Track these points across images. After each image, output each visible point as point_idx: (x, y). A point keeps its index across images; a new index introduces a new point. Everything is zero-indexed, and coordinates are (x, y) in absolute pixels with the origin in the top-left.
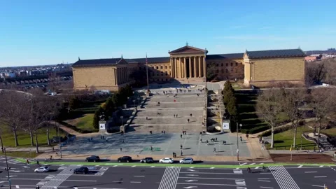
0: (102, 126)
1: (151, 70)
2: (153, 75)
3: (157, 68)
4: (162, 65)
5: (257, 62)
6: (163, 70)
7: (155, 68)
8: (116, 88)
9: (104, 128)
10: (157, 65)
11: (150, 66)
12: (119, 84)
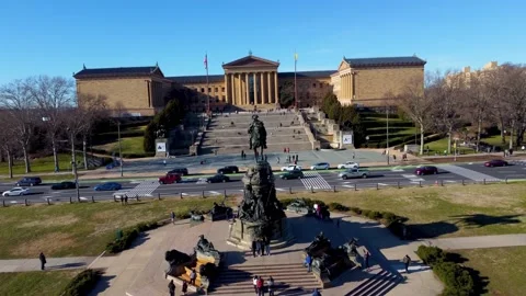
1: (194, 93)
2: (196, 102)
3: (203, 90)
5: (362, 73)
6: (212, 94)
7: (199, 90)
8: (150, 112)
9: (164, 150)
10: (203, 86)
12: (154, 106)
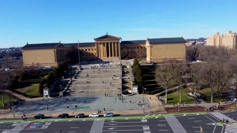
0: (46, 92)
1: (82, 52)
2: (83, 55)
3: (86, 50)
4: (89, 48)
5: (155, 46)
6: (90, 52)
7: (84, 50)
8: (56, 65)
9: (47, 94)
10: (86, 48)
11: (80, 48)
12: (58, 62)
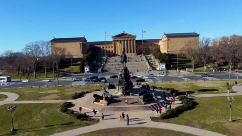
0: (87, 69)
4: (107, 46)
5: (172, 40)
6: (107, 49)
7: (102, 48)
8: (81, 56)
12: (83, 54)
